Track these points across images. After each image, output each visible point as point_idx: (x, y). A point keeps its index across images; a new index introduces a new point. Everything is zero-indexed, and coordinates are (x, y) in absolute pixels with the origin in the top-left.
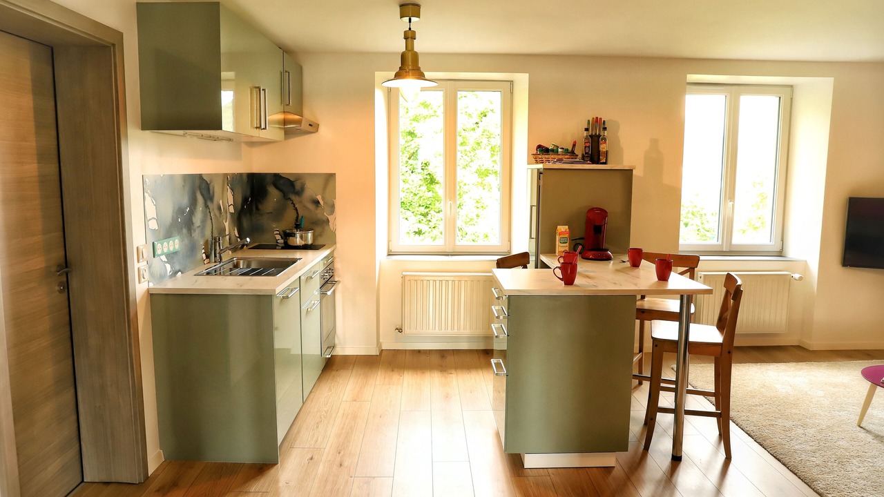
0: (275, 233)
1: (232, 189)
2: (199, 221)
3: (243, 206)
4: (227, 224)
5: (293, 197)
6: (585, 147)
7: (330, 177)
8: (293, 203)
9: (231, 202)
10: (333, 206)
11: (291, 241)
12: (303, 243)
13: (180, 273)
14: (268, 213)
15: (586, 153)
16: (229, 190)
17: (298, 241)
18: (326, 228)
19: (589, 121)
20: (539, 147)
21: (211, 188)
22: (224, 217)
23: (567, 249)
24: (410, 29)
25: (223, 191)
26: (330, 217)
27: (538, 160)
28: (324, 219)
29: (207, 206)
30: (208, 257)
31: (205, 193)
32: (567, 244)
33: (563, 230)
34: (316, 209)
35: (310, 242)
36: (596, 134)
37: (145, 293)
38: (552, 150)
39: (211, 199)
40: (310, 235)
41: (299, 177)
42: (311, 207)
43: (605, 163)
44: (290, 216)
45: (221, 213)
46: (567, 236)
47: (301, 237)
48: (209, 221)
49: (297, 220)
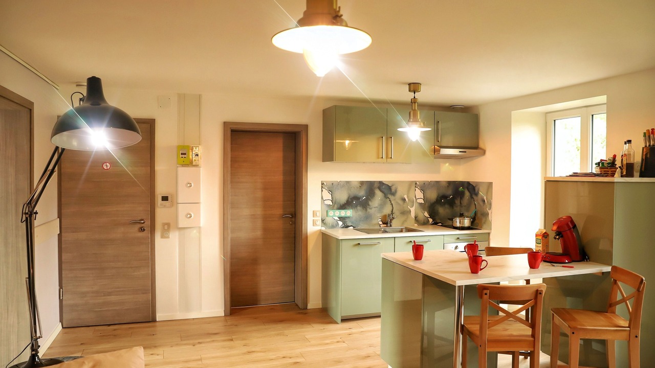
13: (352, 227)
24: (414, 97)
37: (318, 231)
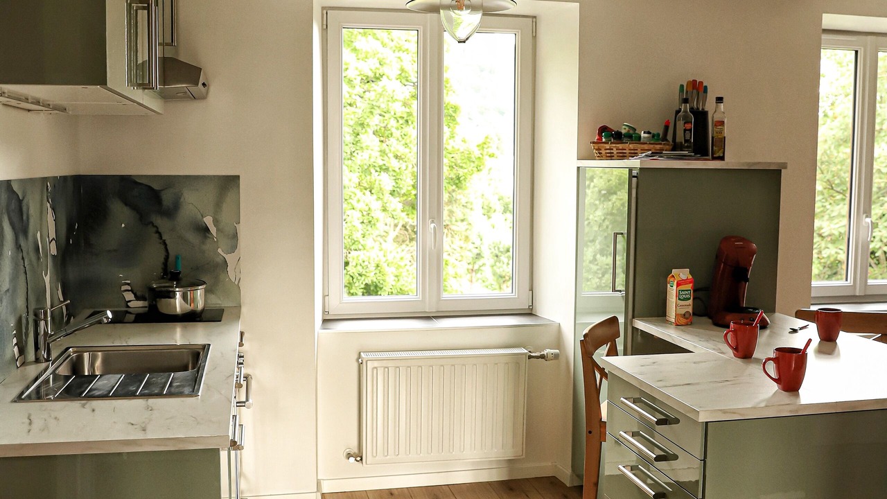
0: (124, 288)
1: (53, 209)
2: (7, 280)
3: (68, 241)
4: (47, 279)
5: (159, 221)
6: (685, 130)
7: (229, 183)
8: (158, 232)
9: (52, 235)
10: (235, 236)
11: (163, 306)
12: (188, 308)
14: (109, 251)
15: (686, 141)
16: (50, 209)
17: (178, 304)
18: (222, 276)
19: (682, 86)
20: (603, 129)
21: (24, 209)
22: (44, 268)
23: (690, 309)
25: (41, 213)
26: (228, 257)
27: (603, 152)
28: (219, 260)
29: (18, 247)
30: (22, 351)
31: (15, 219)
32: (690, 302)
33: (683, 277)
34: (203, 243)
35: (200, 305)
36: (698, 109)
38: (629, 136)
39: (25, 231)
40: (200, 292)
41: (170, 181)
42: (192, 237)
43: (722, 158)
44: (152, 257)
45: (39, 258)
46: (689, 287)
47: (184, 297)
48: (22, 277)
49: (165, 264)
